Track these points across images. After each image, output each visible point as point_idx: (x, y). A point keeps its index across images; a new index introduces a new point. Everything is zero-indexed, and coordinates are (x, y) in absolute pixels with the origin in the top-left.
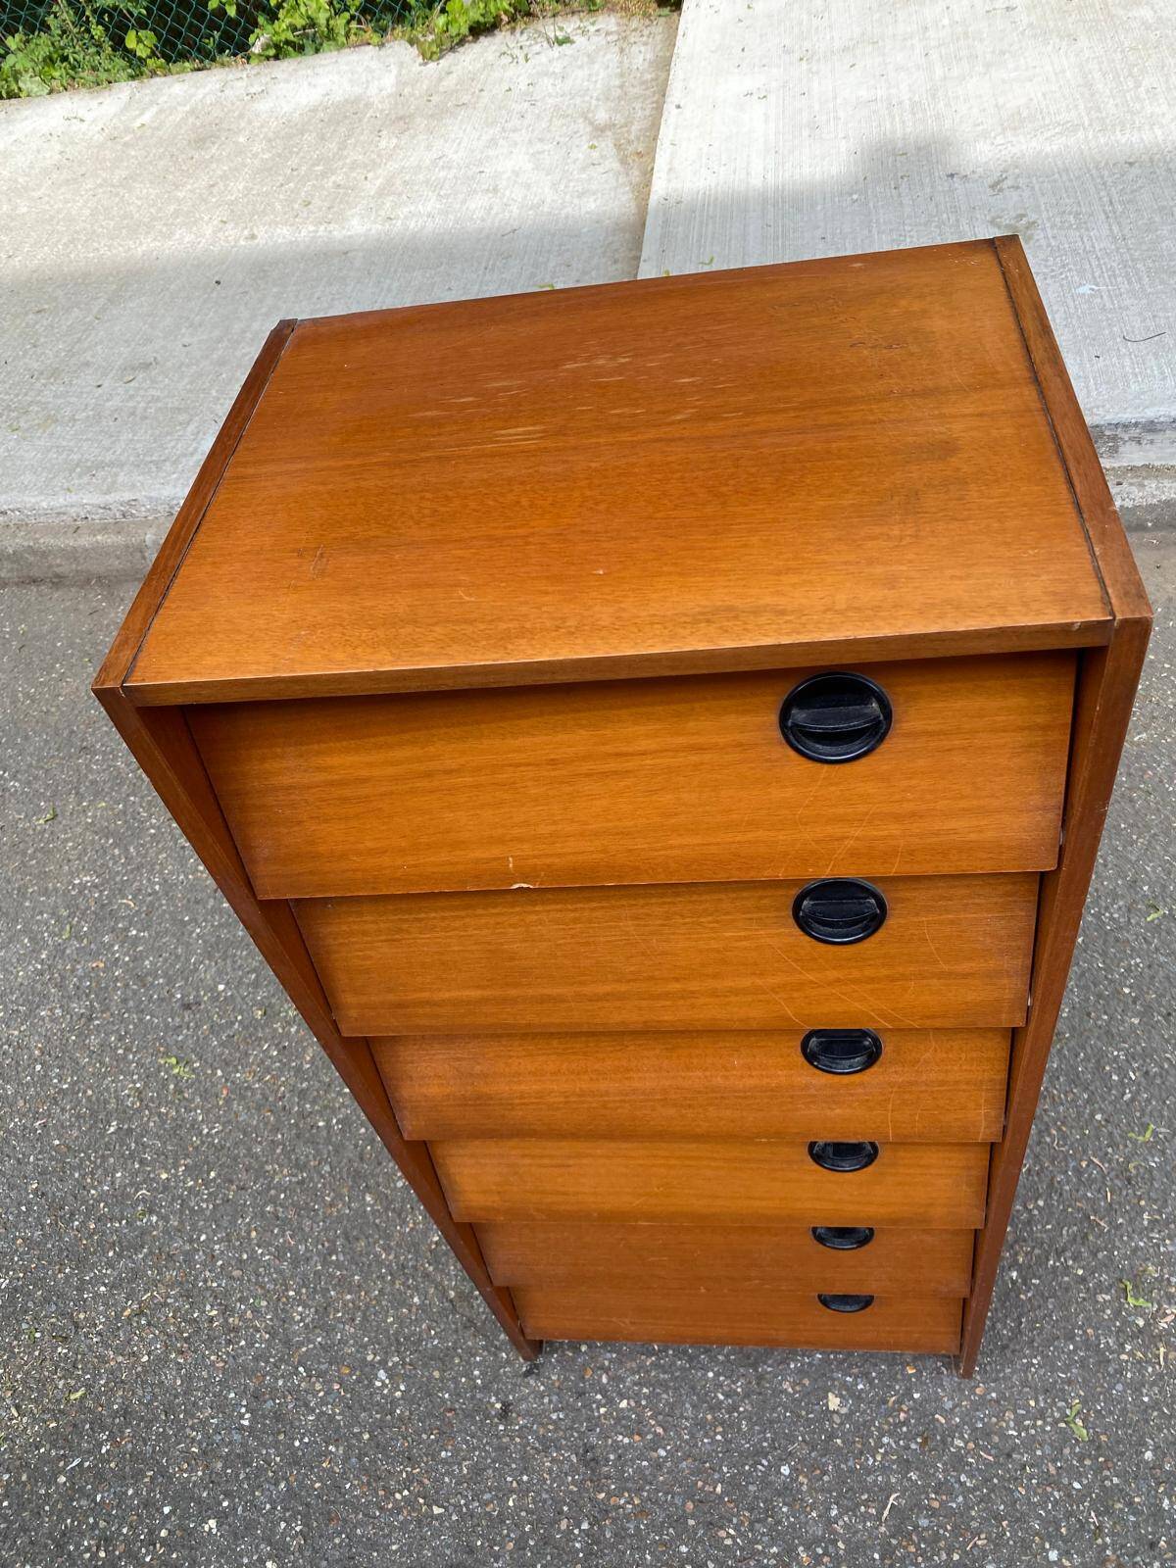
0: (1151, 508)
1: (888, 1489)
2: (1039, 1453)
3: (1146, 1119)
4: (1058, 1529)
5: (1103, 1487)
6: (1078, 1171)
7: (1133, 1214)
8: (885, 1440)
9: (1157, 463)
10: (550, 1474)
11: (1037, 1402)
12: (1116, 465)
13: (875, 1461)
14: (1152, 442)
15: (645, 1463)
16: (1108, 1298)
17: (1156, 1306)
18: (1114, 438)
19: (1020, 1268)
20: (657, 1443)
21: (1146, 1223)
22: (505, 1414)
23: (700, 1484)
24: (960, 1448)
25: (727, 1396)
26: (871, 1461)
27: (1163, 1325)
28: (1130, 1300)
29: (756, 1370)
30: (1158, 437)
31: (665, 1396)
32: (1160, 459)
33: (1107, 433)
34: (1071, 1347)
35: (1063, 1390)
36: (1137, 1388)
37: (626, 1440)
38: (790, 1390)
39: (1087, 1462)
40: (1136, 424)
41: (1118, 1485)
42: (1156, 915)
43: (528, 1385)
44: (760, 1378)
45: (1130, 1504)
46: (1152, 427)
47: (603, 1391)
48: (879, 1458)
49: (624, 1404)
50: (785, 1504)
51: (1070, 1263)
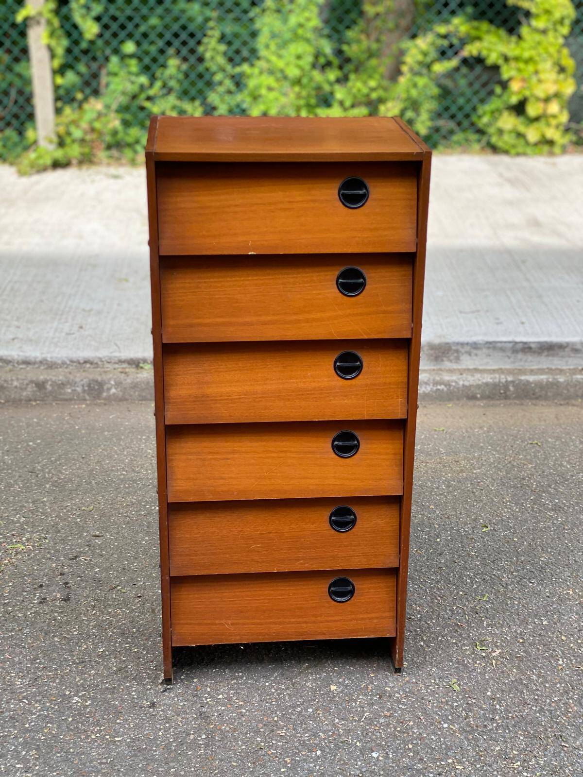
0: (478, 386)
1: (364, 712)
2: (437, 696)
3: (484, 593)
4: (447, 718)
5: (468, 704)
6: (452, 611)
7: (479, 623)
8: (361, 697)
9: (480, 368)
10: (182, 723)
11: (435, 680)
12: (459, 367)
13: (356, 704)
14: (476, 355)
15: (234, 715)
16: (468, 648)
17: (491, 649)
18: (457, 351)
19: (424, 641)
20: (240, 707)
21: (485, 625)
22: (153, 705)
23: (265, 719)
24: (398, 697)
25: (276, 690)
26: (354, 704)
27: (494, 654)
28: (478, 647)
29: (291, 681)
30: (479, 352)
31: (243, 693)
32: (481, 365)
33: (454, 348)
34: (451, 664)
35: (447, 677)
36: (483, 674)
37: (223, 708)
38: (310, 686)
39: (460, 697)
40: (467, 344)
41: (475, 703)
42: (486, 529)
43: (164, 695)
44: (293, 684)
45: (481, 708)
46: (475, 346)
47: (209, 693)
48: (358, 703)
49: (221, 696)
50: (311, 721)
51: (449, 638)
